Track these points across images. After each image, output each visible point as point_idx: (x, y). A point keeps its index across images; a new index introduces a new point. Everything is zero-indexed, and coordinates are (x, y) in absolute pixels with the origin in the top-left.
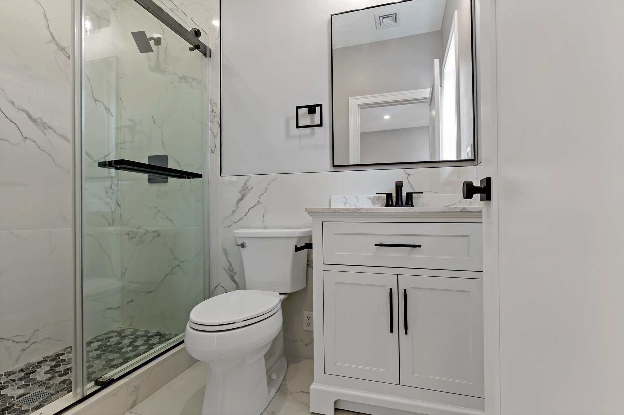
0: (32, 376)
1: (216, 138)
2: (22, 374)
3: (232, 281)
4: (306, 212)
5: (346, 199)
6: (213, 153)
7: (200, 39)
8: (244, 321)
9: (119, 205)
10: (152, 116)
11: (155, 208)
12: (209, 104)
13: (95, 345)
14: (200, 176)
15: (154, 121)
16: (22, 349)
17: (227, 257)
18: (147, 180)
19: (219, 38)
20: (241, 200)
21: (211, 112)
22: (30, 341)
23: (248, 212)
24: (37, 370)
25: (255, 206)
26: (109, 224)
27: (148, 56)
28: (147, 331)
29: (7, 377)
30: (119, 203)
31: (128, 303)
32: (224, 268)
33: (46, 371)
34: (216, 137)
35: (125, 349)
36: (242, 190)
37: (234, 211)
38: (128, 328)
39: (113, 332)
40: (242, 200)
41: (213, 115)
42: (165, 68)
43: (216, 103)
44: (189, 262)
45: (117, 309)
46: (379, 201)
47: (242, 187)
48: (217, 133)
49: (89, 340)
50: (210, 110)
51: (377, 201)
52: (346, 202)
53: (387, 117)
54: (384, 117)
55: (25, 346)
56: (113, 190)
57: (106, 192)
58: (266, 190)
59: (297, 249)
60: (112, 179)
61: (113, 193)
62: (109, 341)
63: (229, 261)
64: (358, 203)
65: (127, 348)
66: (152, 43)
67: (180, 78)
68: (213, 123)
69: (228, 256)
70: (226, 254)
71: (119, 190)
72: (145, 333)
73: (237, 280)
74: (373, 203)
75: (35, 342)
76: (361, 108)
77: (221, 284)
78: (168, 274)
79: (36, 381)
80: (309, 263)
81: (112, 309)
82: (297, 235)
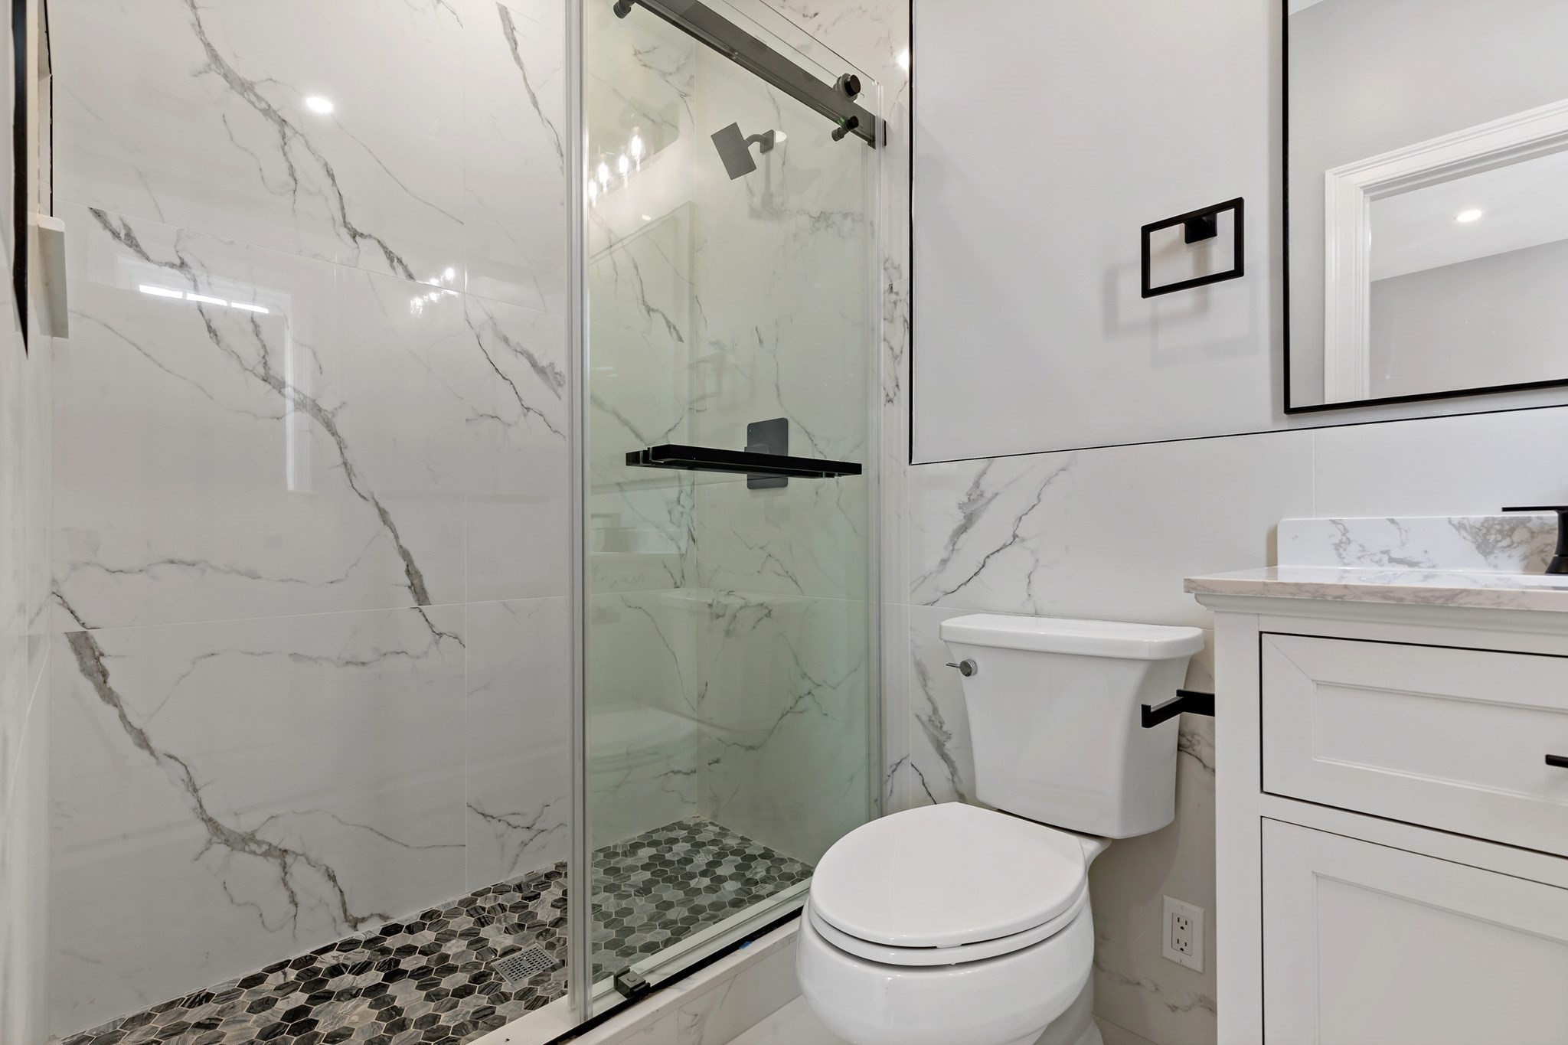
0: (532, 906)
1: (899, 363)
2: (518, 897)
3: (940, 757)
4: (1189, 592)
5: (1345, 529)
6: (892, 402)
7: (859, 101)
8: (963, 945)
9: (694, 540)
10: (756, 328)
11: (761, 548)
12: (882, 272)
13: (645, 853)
14: (855, 469)
15: (760, 339)
16: (522, 842)
17: (925, 685)
18: (746, 482)
19: (908, 84)
20: (963, 529)
21: (887, 294)
22: (535, 827)
23: (983, 566)
24: (542, 893)
25: (1004, 546)
26: (675, 583)
27: (748, 184)
28: (746, 839)
29: (496, 898)
30: (695, 537)
31: (710, 764)
32: (917, 716)
33: (555, 901)
34: (898, 359)
35: (697, 880)
36: (966, 501)
37: (944, 562)
38: (710, 823)
39: (681, 826)
40: (968, 531)
41: (892, 301)
42: (783, 205)
43: (899, 266)
44: (834, 688)
45: (689, 774)
46: (1516, 537)
47: (967, 494)
48: (902, 347)
49: (635, 839)
50: (884, 286)
51: (1504, 538)
52: (1344, 539)
53: (1469, 216)
54: (1455, 218)
55: (526, 835)
56: (683, 507)
57: (670, 513)
58: (1039, 500)
59: (1150, 717)
60: (680, 483)
61: (682, 513)
62: (671, 849)
63: (930, 699)
64: (1403, 544)
65: (702, 878)
66: (754, 149)
67: (814, 220)
68: (892, 321)
69: (930, 684)
70: (924, 680)
71: (694, 506)
72: (740, 843)
73: (953, 757)
74: (1479, 547)
75: (543, 831)
76: (1373, 199)
77: (911, 759)
78: (788, 712)
79: (535, 921)
80: (1184, 741)
81: (680, 774)
82: (1145, 656)
